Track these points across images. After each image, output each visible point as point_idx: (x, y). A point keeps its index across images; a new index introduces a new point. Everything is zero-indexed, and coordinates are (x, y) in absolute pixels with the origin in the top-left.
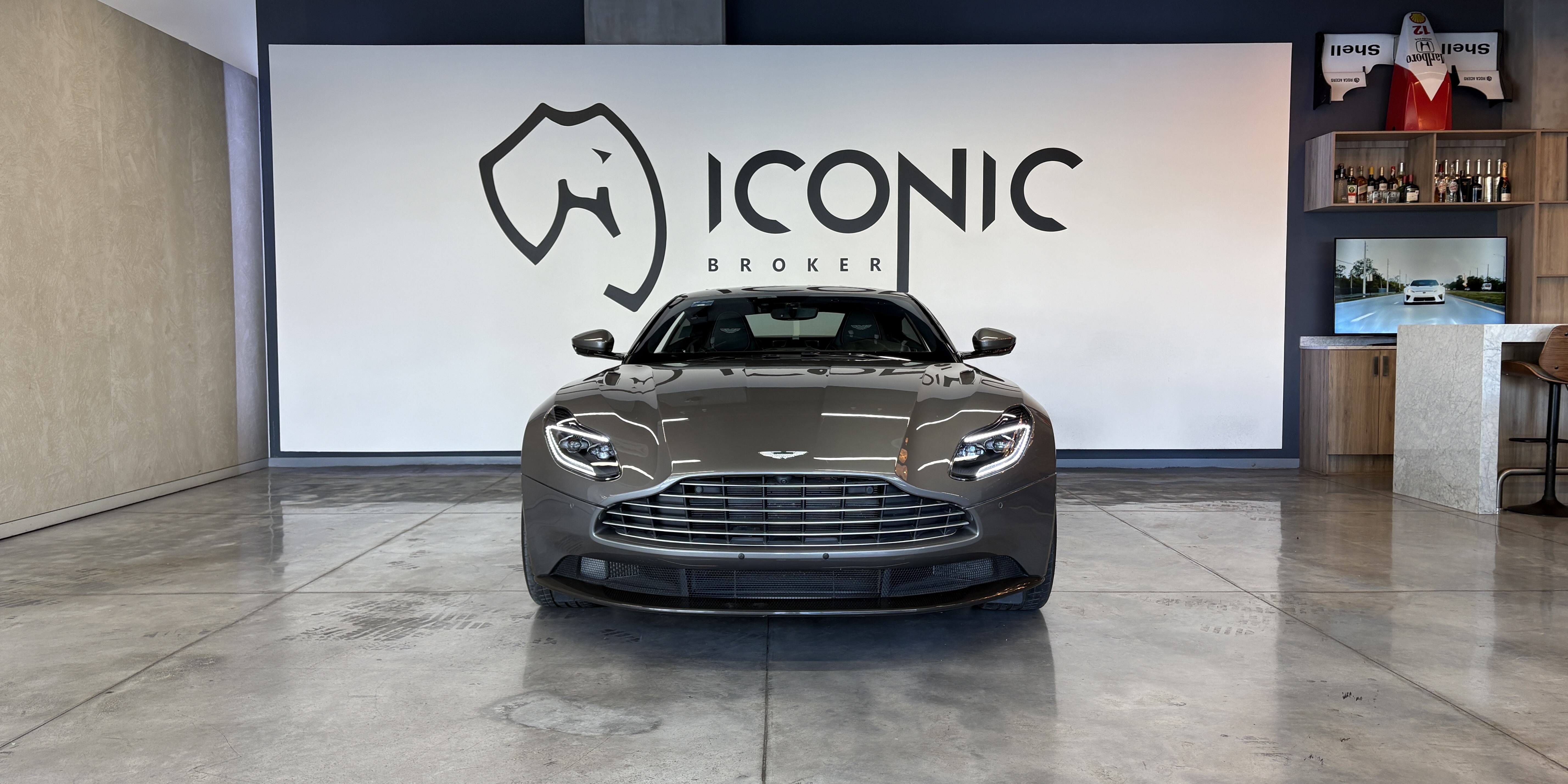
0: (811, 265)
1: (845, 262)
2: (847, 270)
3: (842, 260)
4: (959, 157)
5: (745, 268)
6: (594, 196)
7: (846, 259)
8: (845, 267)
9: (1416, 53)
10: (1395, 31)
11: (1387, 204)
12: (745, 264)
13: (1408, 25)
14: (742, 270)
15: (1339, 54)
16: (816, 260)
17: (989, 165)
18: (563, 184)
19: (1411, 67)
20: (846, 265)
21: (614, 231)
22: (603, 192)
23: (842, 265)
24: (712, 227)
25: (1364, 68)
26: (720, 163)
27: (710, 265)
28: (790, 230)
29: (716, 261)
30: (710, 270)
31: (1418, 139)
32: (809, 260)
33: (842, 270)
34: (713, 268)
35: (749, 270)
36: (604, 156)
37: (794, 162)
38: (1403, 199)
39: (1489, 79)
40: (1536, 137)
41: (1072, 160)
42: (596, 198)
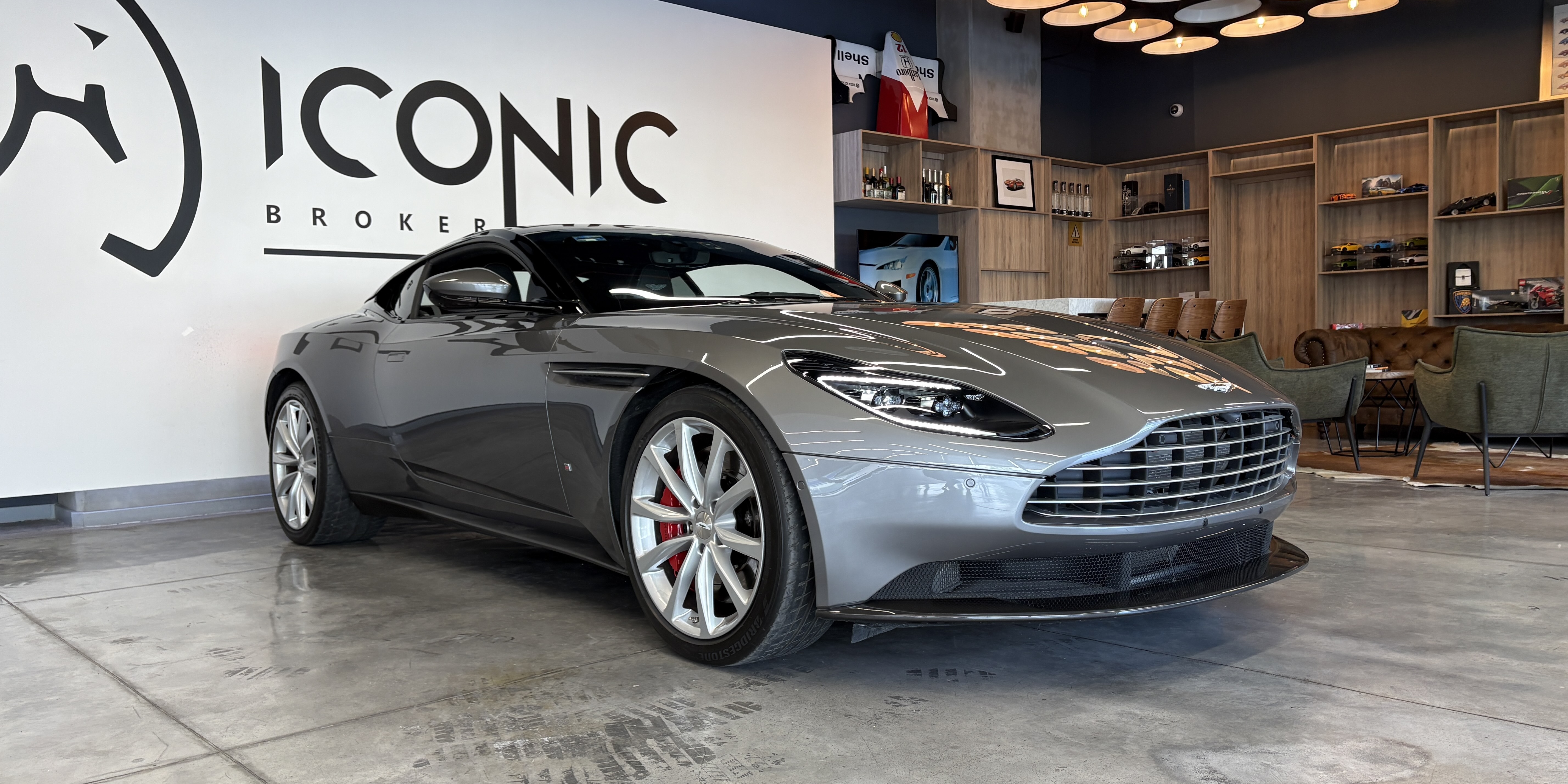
0: (404, 222)
1: (444, 221)
2: (447, 231)
3: (442, 218)
4: (564, 107)
5: (318, 221)
6: (80, 97)
7: (446, 218)
8: (445, 228)
9: (903, 68)
10: (879, 46)
11: (884, 199)
12: (318, 216)
13: (890, 42)
14: (315, 223)
15: (843, 60)
16: (409, 216)
17: (594, 121)
18: (24, 73)
19: (901, 79)
20: (446, 225)
21: (116, 153)
22: (95, 93)
23: (442, 224)
24: (270, 161)
25: (860, 75)
26: (279, 74)
27: (269, 214)
28: (375, 175)
29: (278, 209)
30: (269, 221)
31: (901, 145)
32: (402, 215)
33: (442, 231)
34: (274, 218)
35: (324, 224)
36: (97, 38)
37: (380, 88)
38: (895, 197)
39: (937, 100)
40: (977, 153)
41: (669, 128)
42: (83, 101)
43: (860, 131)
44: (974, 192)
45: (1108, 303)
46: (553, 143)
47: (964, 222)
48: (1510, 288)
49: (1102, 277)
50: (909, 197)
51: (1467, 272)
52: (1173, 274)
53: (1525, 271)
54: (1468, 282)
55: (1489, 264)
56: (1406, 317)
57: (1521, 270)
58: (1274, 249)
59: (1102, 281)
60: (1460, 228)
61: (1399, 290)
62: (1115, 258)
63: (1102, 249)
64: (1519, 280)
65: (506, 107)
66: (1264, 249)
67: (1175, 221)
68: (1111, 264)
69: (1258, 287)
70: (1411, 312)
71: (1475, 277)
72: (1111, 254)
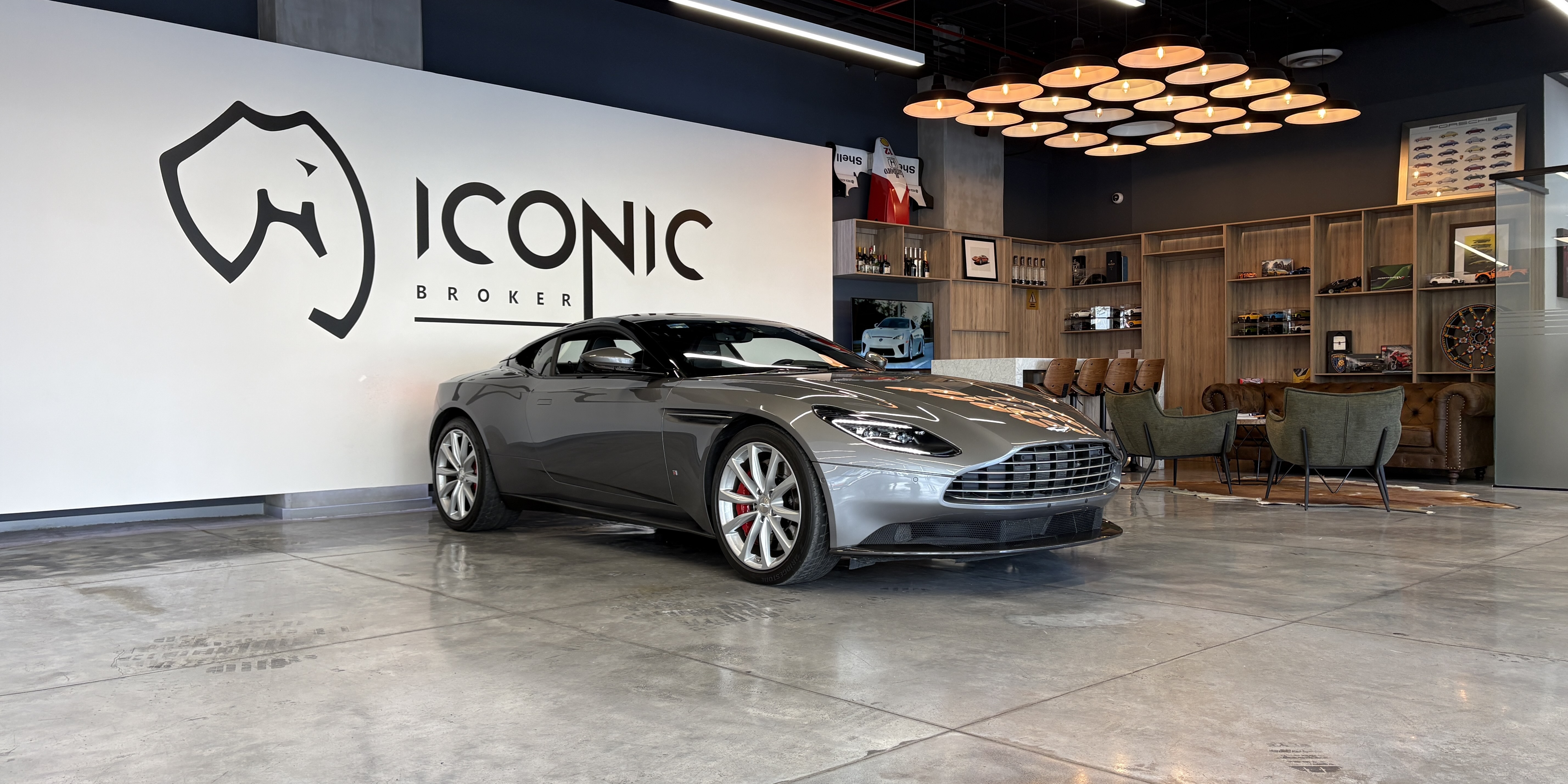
0: (512, 297)
1: (541, 296)
2: (543, 304)
3: (539, 294)
4: (628, 208)
5: (452, 296)
6: (298, 211)
7: (542, 294)
8: (541, 301)
9: (890, 168)
10: (870, 149)
11: (874, 274)
12: (452, 293)
13: (879, 145)
14: (450, 299)
15: (841, 161)
16: (516, 292)
17: (650, 218)
18: (263, 195)
19: (888, 177)
20: (542, 299)
21: (321, 251)
22: (308, 208)
23: (539, 299)
24: (420, 253)
25: (854, 173)
26: (427, 189)
27: (419, 292)
28: (492, 262)
29: (424, 288)
30: (419, 297)
31: (887, 229)
32: (511, 292)
33: (539, 303)
34: (422, 295)
35: (456, 299)
36: (310, 169)
37: (496, 197)
38: (882, 271)
39: (917, 191)
40: (949, 235)
41: (706, 222)
42: (300, 214)
43: (855, 220)
44: (947, 266)
45: (1047, 362)
46: (620, 235)
47: (939, 291)
48: (1375, 352)
49: (1054, 336)
50: (893, 271)
51: (1342, 339)
52: (1113, 334)
53: (1387, 339)
54: (1343, 347)
55: (1359, 333)
56: (1297, 374)
57: (1384, 338)
58: (1195, 316)
59: (1055, 339)
60: (1338, 303)
61: (1291, 351)
62: (1066, 320)
63: (1055, 312)
64: (1382, 347)
65: (586, 209)
66: (1188, 315)
67: (1116, 290)
68: (1063, 324)
69: (1183, 347)
70: (1300, 370)
71: (1349, 343)
72: (1063, 317)
